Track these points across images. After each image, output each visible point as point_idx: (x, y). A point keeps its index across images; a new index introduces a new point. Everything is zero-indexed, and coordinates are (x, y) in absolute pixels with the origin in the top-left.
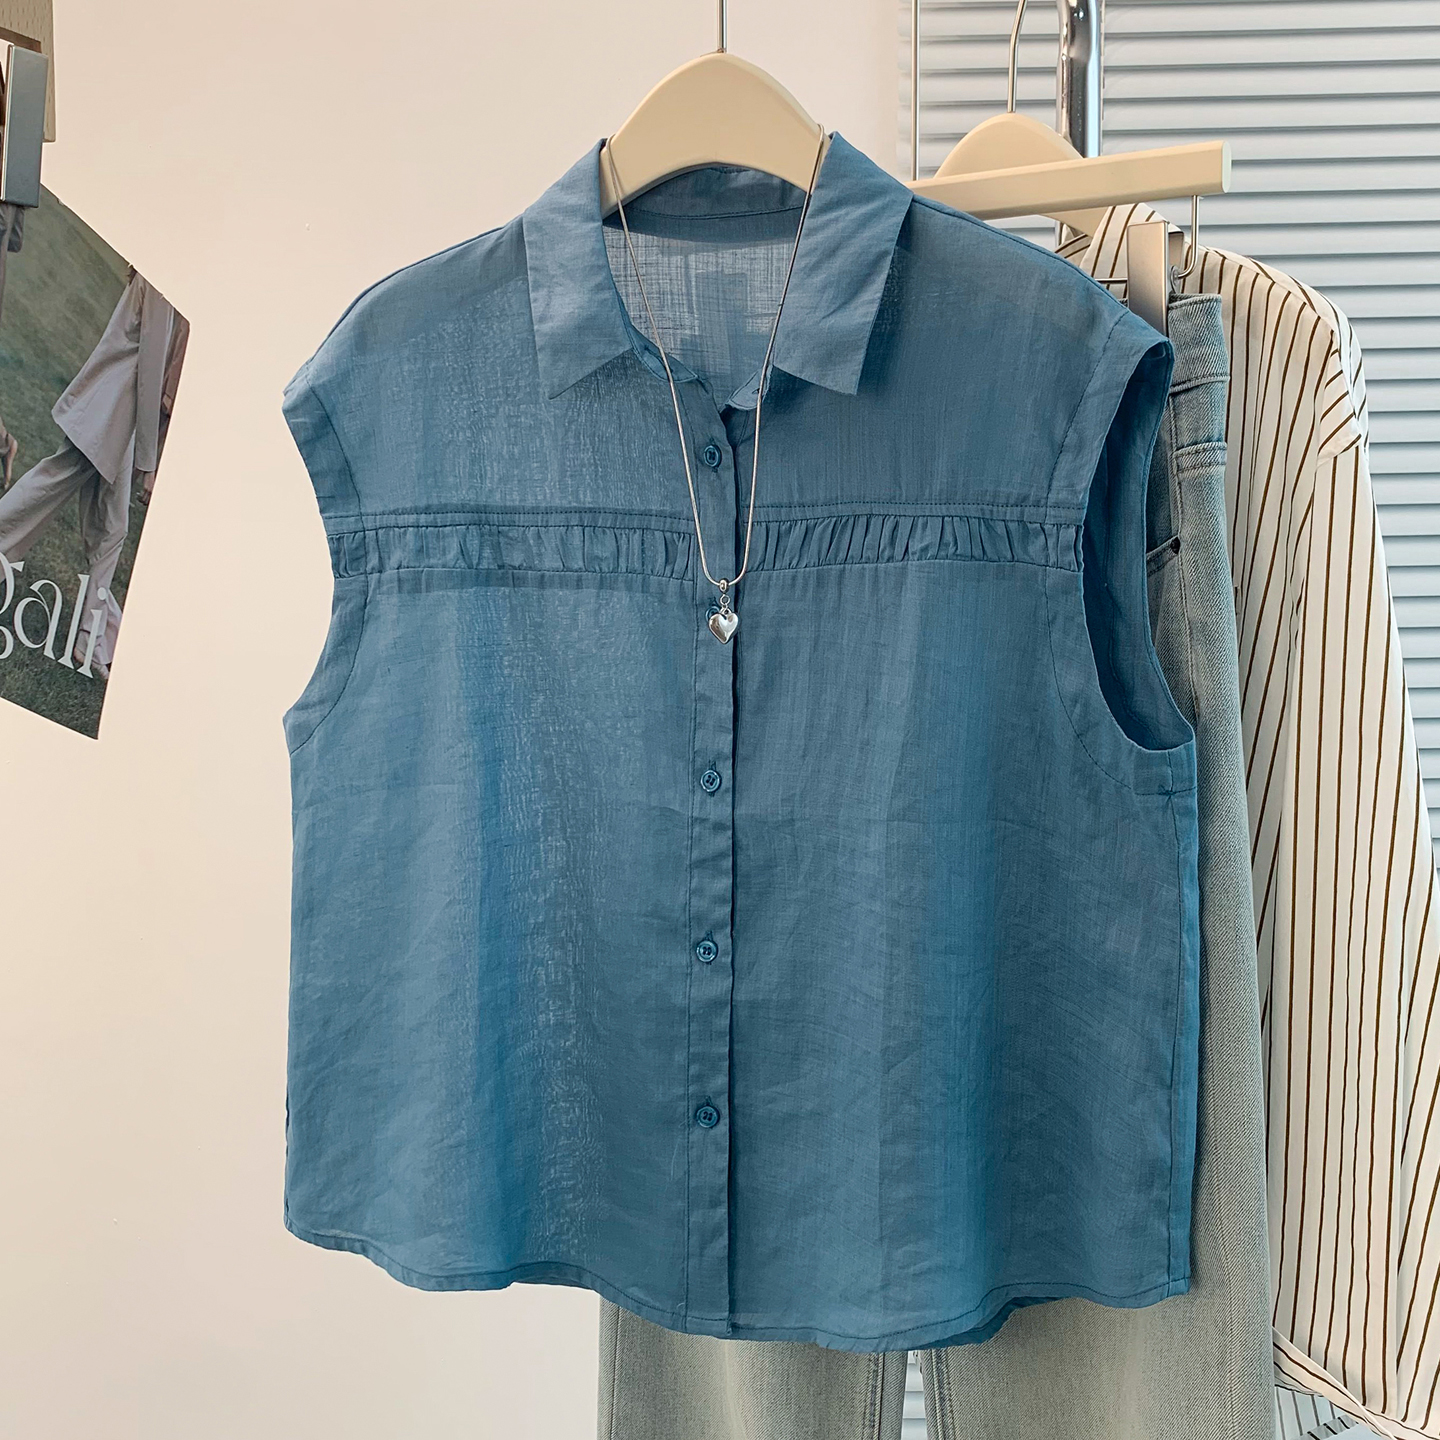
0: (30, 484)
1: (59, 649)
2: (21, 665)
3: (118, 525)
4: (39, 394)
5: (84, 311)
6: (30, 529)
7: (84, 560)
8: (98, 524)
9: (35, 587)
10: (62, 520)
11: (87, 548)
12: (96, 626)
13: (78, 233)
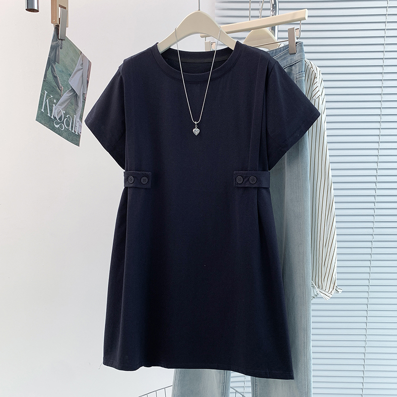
0: (66, 95)
1: (72, 129)
2: (66, 132)
3: (80, 105)
4: (66, 78)
5: (73, 61)
6: (65, 104)
7: (75, 112)
8: (77, 105)
9: (67, 116)
10: (71, 103)
11: (75, 110)
12: (78, 125)
13: (72, 45)
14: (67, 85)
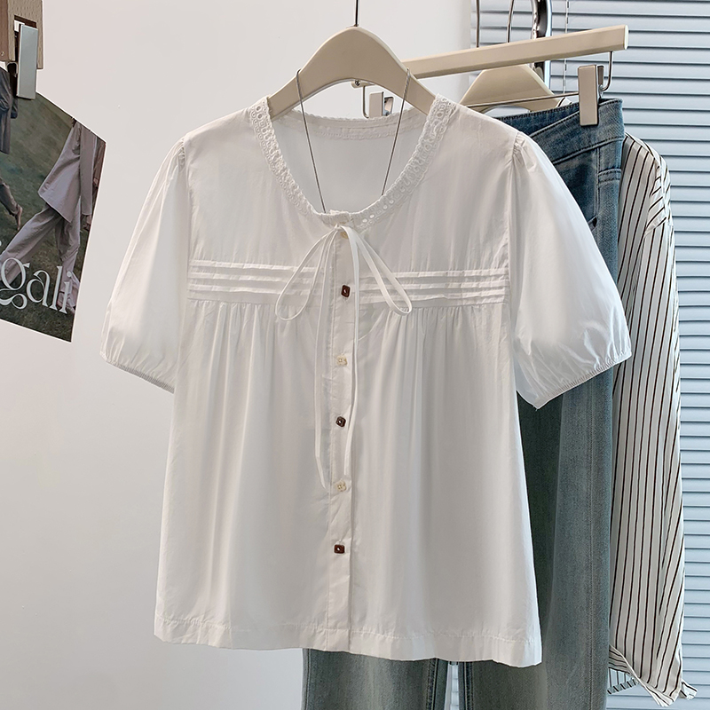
0: (30, 227)
2: (32, 311)
3: (75, 241)
4: (31, 184)
5: (51, 143)
7: (59, 259)
8: (65, 242)
11: (60, 254)
13: (46, 106)
14: (34, 200)
